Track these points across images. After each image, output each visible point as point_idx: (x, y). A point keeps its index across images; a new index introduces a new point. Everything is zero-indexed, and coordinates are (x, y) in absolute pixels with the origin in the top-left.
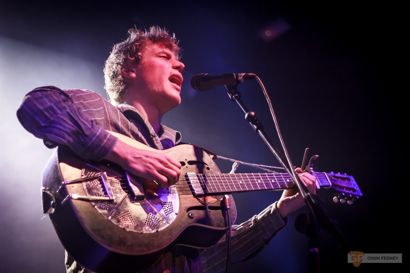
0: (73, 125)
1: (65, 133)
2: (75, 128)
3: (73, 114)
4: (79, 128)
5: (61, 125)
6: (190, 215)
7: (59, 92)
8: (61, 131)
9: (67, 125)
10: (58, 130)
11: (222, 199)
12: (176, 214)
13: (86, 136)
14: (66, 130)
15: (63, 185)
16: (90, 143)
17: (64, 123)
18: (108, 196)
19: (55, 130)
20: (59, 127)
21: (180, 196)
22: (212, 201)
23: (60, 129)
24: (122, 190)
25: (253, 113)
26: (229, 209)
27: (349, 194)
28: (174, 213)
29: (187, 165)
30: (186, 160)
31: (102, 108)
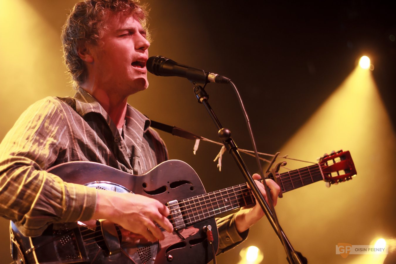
6: (169, 257)
12: (153, 260)
29: (169, 189)
30: (168, 182)
31: (65, 127)
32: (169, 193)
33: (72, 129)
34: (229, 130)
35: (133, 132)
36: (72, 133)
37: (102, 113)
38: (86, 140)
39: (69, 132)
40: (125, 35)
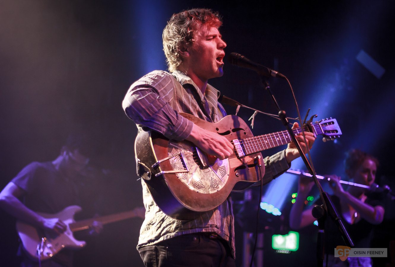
0: (165, 119)
1: (161, 127)
2: (168, 122)
3: (165, 111)
4: (170, 122)
5: (159, 121)
6: (237, 174)
7: (152, 89)
8: (159, 126)
9: (162, 121)
10: (157, 125)
11: (255, 157)
12: (228, 175)
13: (174, 126)
14: (162, 124)
15: (157, 163)
16: (176, 131)
17: (160, 120)
18: (187, 169)
19: (155, 125)
20: (157, 122)
21: (230, 160)
22: (249, 161)
23: (158, 124)
24: (194, 162)
25: (284, 112)
26: (261, 166)
27: (333, 136)
28: (226, 175)
29: (232, 133)
30: (231, 129)
31: (173, 89)
32: (232, 135)
33: (176, 91)
34: (285, 111)
35: (211, 98)
36: (175, 93)
37: (193, 85)
38: (184, 99)
39: (174, 92)
40: (211, 39)
